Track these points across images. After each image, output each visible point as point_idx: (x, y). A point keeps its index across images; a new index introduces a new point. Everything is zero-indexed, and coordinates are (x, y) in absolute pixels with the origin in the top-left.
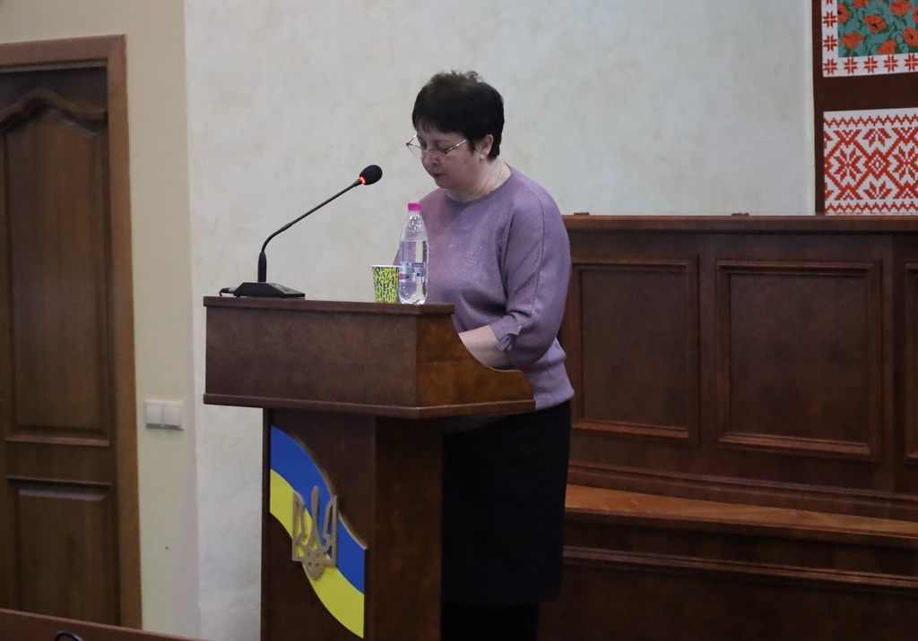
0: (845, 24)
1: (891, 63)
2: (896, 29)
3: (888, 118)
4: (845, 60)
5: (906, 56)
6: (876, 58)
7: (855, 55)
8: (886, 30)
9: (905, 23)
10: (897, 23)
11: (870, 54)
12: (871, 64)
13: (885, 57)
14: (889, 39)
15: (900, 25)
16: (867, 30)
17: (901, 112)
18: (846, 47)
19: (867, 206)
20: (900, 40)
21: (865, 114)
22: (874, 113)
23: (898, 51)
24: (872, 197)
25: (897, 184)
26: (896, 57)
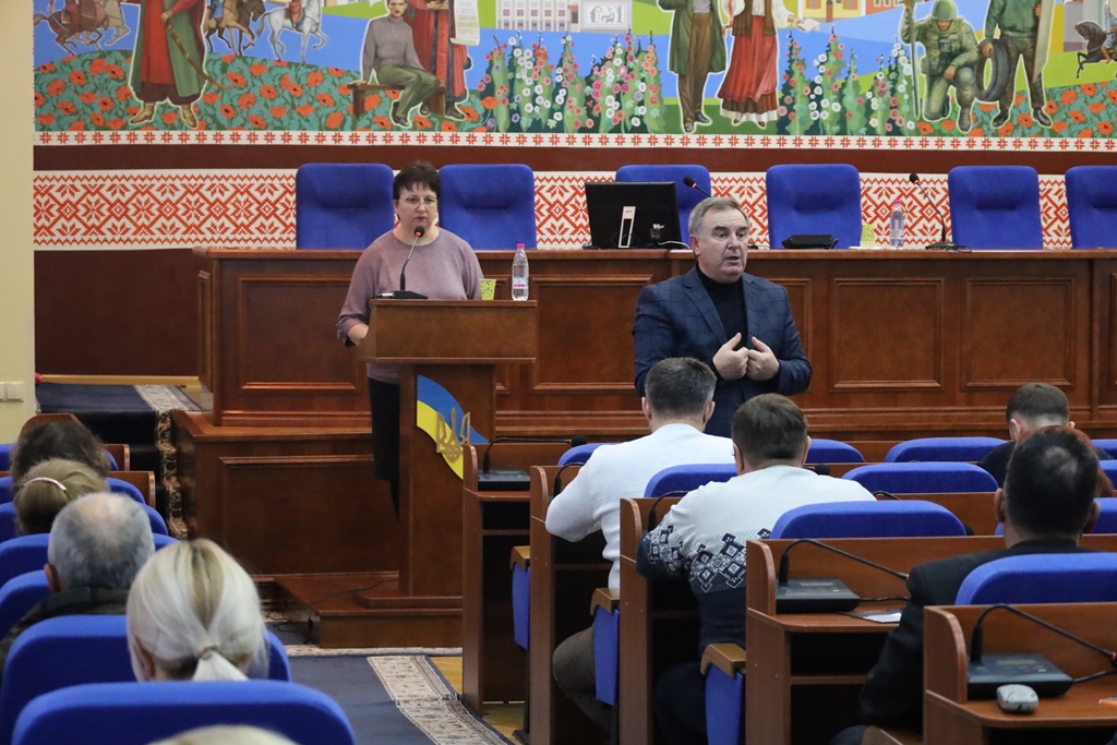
0: (41, 107)
1: (80, 138)
2: (84, 113)
3: (77, 177)
4: (41, 133)
5: (93, 133)
6: (67, 133)
7: (50, 130)
8: (77, 113)
9: (92, 109)
10: (86, 108)
11: (62, 130)
12: (63, 138)
13: (76, 133)
14: (79, 120)
15: (88, 111)
16: (61, 112)
17: (89, 173)
18: (42, 124)
19: (59, 241)
20: (88, 121)
21: (58, 173)
22: (65, 173)
23: (87, 129)
24: (63, 234)
25: (85, 225)
26: (85, 133)
